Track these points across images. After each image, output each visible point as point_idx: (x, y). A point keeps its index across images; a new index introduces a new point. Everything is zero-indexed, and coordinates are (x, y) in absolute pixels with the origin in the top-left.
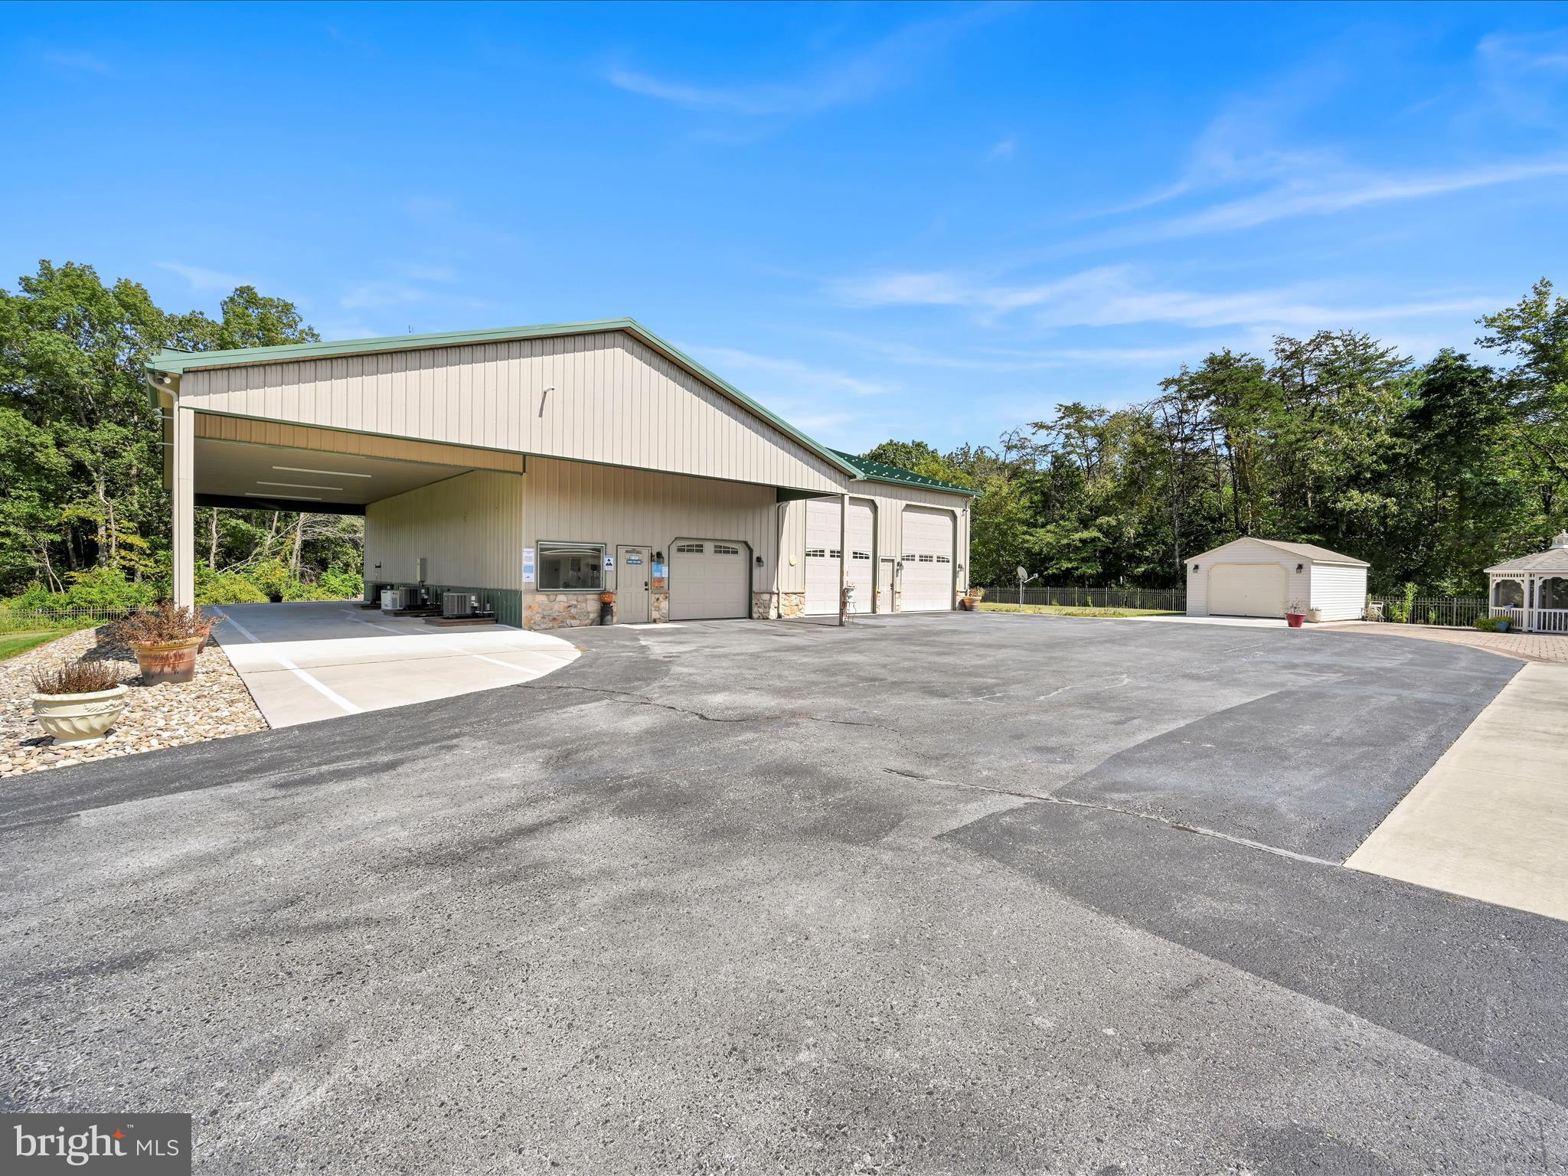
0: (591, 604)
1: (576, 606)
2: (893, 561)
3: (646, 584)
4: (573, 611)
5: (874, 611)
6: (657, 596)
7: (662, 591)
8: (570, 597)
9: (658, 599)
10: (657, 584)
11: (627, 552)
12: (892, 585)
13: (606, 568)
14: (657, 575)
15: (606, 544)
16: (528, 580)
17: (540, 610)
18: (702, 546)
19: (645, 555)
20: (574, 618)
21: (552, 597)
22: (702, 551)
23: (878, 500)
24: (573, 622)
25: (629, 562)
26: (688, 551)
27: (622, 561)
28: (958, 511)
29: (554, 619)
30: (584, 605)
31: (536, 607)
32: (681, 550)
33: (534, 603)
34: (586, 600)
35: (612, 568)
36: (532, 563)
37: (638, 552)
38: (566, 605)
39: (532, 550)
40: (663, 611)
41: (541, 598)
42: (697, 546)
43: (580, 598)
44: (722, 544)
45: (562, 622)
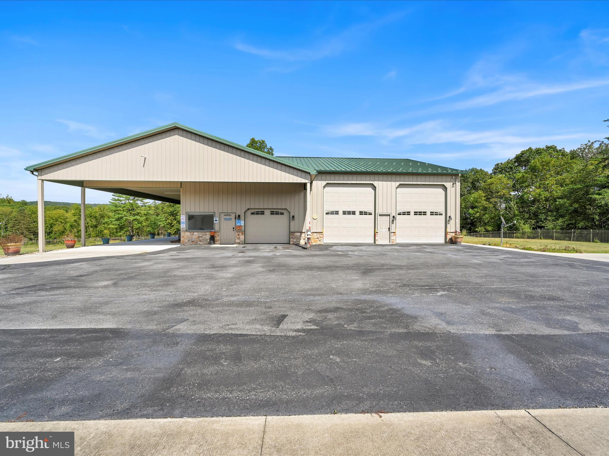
0: (207, 236)
1: (202, 237)
2: (389, 215)
3: (234, 228)
4: (201, 239)
5: (375, 243)
6: (238, 233)
7: (241, 231)
8: (199, 233)
9: (239, 234)
10: (238, 228)
11: (224, 215)
12: (389, 229)
13: (215, 222)
14: (238, 224)
15: (215, 213)
16: (183, 227)
17: (187, 238)
18: (264, 212)
19: (233, 216)
20: (201, 241)
21: (192, 233)
22: (264, 214)
23: (376, 183)
24: (201, 243)
25: (226, 219)
26: (256, 214)
27: (222, 219)
28: (448, 185)
29: (193, 242)
30: (205, 236)
31: (185, 237)
32: (253, 214)
33: (185, 235)
34: (206, 234)
35: (217, 222)
36: (184, 221)
37: (230, 215)
38: (198, 236)
39: (184, 216)
40: (241, 239)
41: (188, 234)
42: (261, 212)
43: (204, 234)
44: (275, 211)
45: (196, 243)
